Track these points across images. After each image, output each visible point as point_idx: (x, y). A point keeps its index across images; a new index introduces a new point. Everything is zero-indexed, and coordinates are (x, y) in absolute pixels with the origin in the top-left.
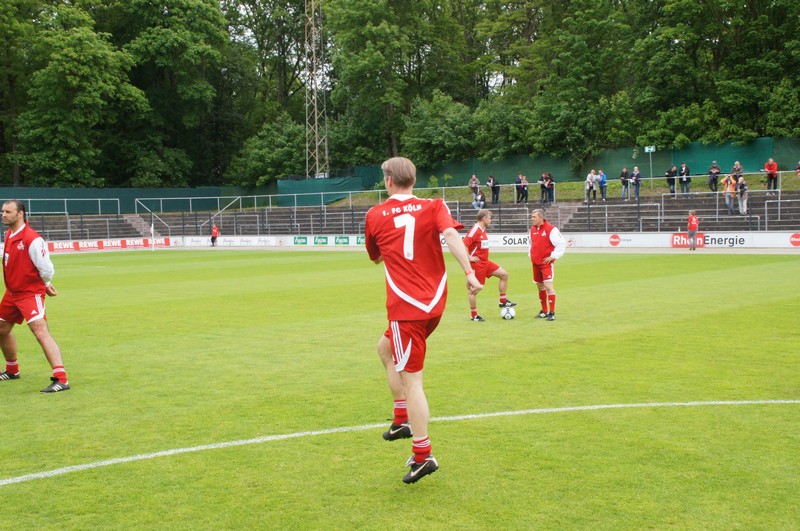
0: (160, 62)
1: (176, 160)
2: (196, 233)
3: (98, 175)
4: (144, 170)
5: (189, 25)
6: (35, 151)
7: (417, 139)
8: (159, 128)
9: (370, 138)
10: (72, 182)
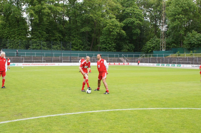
0: (129, 25)
1: (131, 46)
2: (135, 62)
3: (115, 49)
4: (124, 48)
5: (135, 17)
6: (103, 44)
7: (188, 42)
8: (128, 39)
9: (176, 42)
10: (110, 50)
